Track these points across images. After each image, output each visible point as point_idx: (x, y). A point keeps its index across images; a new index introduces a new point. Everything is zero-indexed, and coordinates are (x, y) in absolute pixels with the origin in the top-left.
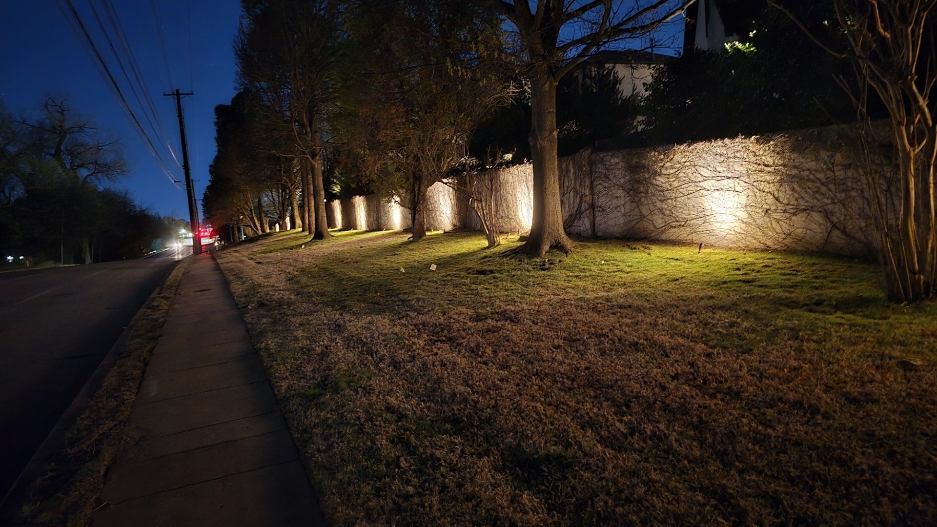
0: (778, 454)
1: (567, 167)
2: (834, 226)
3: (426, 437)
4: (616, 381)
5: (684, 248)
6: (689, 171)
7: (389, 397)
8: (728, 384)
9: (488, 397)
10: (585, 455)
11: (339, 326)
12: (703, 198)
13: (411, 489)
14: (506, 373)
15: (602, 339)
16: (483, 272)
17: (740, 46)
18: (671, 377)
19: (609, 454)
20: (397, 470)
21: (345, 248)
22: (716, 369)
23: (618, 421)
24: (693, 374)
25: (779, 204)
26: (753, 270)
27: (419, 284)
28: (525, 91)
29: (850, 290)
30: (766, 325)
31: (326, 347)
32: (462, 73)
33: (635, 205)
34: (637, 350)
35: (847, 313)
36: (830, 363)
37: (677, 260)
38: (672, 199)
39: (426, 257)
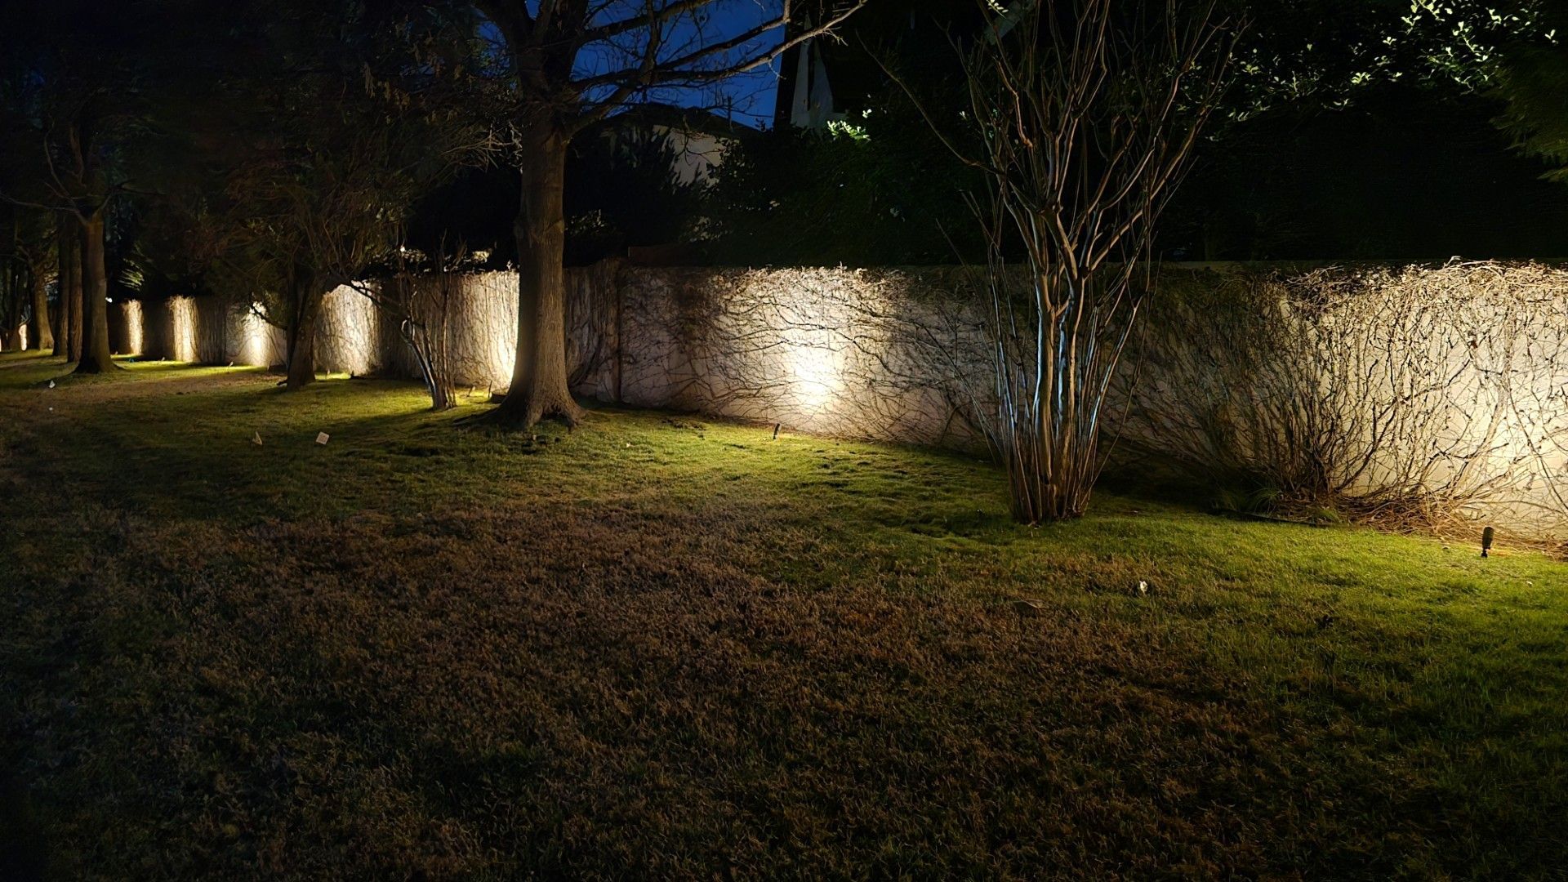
0: (845, 736)
1: (580, 285)
2: (957, 410)
3: (272, 736)
4: (624, 634)
5: (753, 431)
6: (768, 312)
7: (206, 669)
8: (790, 636)
9: (400, 665)
10: (558, 752)
11: (115, 538)
12: (784, 355)
13: (231, 829)
14: (440, 623)
15: (611, 567)
16: (418, 452)
17: (849, 129)
18: (711, 626)
19: (598, 749)
20: (206, 797)
21: (145, 393)
22: (776, 614)
23: (619, 697)
24: (742, 622)
25: (888, 374)
26: (846, 469)
27: (291, 467)
28: (514, 147)
29: (965, 503)
30: (853, 550)
31: (83, 577)
32: (393, 96)
33: (685, 357)
34: (665, 586)
35: (960, 535)
36: (929, 605)
37: (741, 447)
38: (740, 353)
39: (311, 419)
